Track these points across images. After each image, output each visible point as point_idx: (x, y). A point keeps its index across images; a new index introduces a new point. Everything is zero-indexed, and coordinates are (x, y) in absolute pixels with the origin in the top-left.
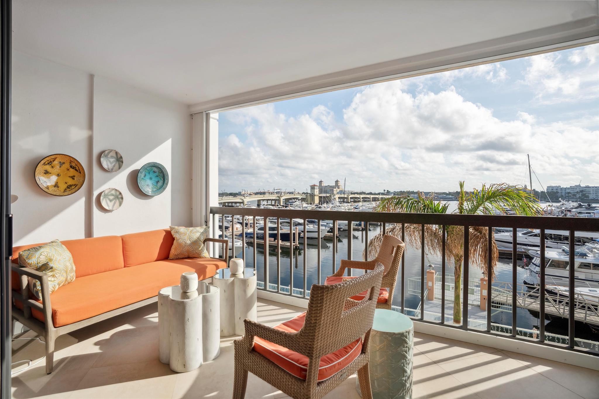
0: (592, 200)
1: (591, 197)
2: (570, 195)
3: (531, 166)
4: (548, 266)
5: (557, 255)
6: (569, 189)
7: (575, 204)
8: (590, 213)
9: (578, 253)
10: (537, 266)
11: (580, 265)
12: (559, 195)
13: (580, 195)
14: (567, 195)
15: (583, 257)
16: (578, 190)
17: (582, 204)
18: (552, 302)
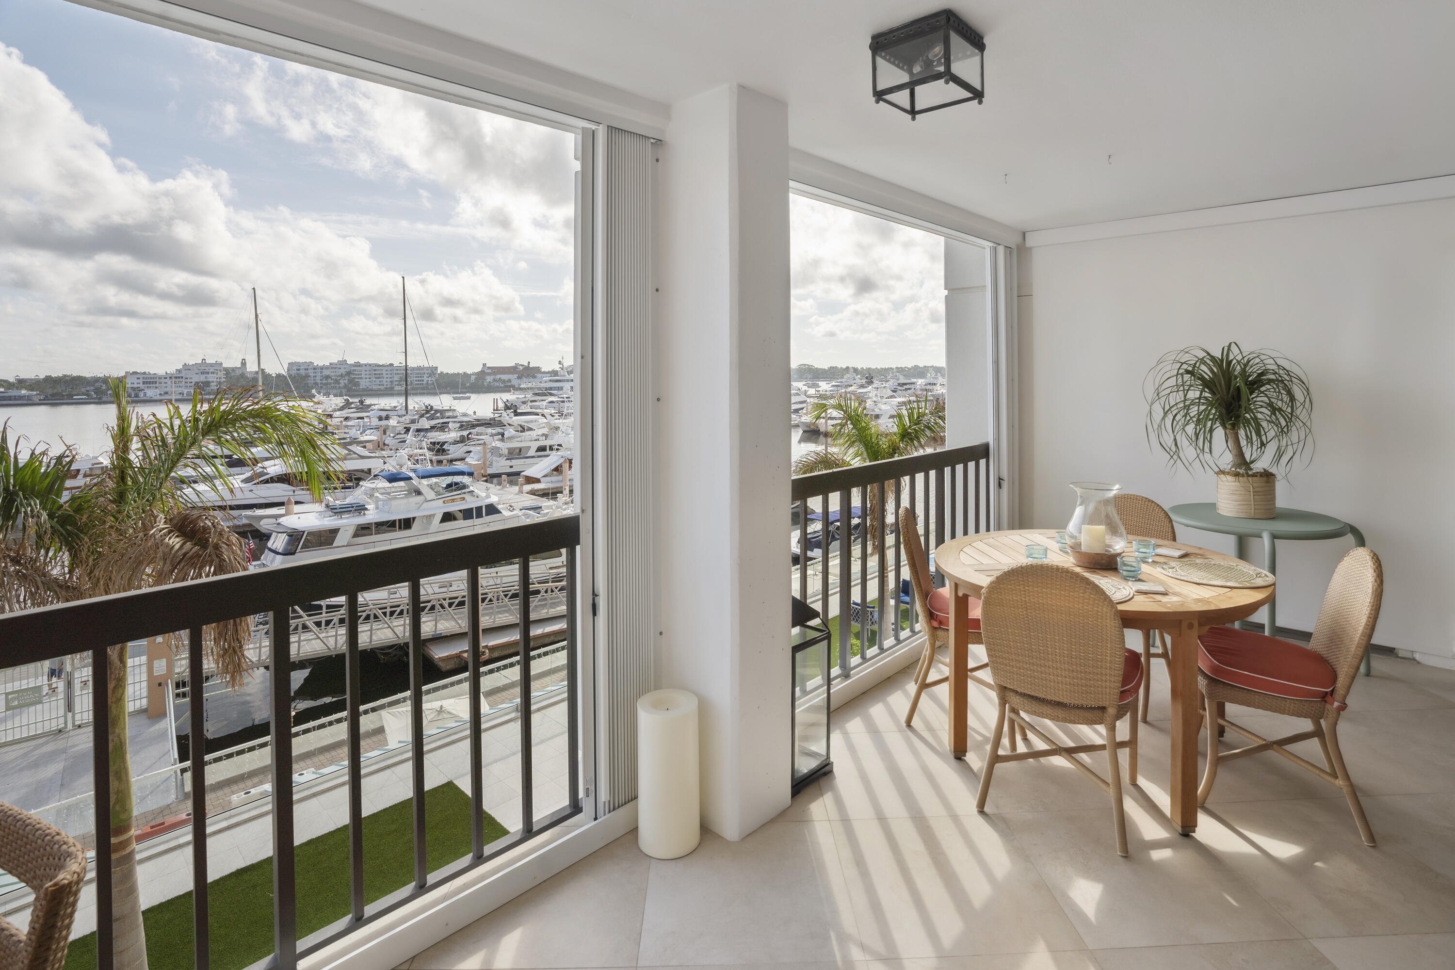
0: (364, 390)
1: (364, 384)
2: (329, 381)
3: (260, 316)
4: (301, 549)
5: (316, 518)
6: (327, 368)
7: (339, 401)
8: (362, 418)
9: (353, 507)
10: (278, 553)
11: (357, 530)
12: (311, 381)
13: (346, 381)
14: (324, 382)
15: (360, 513)
16: (343, 371)
17: (351, 400)
18: (315, 628)
